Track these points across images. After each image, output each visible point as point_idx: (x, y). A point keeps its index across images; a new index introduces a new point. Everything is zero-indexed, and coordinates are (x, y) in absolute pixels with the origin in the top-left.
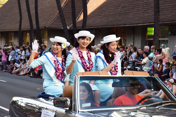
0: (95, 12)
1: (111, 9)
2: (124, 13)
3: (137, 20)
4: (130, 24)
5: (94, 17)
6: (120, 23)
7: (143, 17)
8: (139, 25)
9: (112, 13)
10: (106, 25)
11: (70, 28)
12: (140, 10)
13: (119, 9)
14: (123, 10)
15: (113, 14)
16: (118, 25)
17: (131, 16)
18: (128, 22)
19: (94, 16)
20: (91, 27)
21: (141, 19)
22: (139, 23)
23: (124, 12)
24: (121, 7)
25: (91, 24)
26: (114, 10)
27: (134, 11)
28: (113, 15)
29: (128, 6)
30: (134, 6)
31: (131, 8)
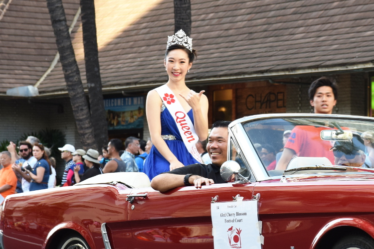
0: (135, 32)
1: (203, 20)
2: (265, 31)
3: (337, 52)
4: (317, 67)
5: (135, 50)
6: (265, 65)
7: (359, 39)
8: (355, 67)
9: (212, 33)
10: (207, 75)
11: (40, 92)
12: (337, 18)
13: (239, 18)
14: (259, 21)
15: (219, 37)
16: (262, 72)
17: (303, 38)
18: (300, 60)
19: (131, 47)
20: (136, 83)
21: (355, 48)
22: (354, 60)
23: (265, 27)
24: (249, 11)
25: (132, 75)
26: (216, 20)
27: (311, 20)
28: (220, 40)
29: (278, 5)
30: (305, 6)
31: (294, 13)
